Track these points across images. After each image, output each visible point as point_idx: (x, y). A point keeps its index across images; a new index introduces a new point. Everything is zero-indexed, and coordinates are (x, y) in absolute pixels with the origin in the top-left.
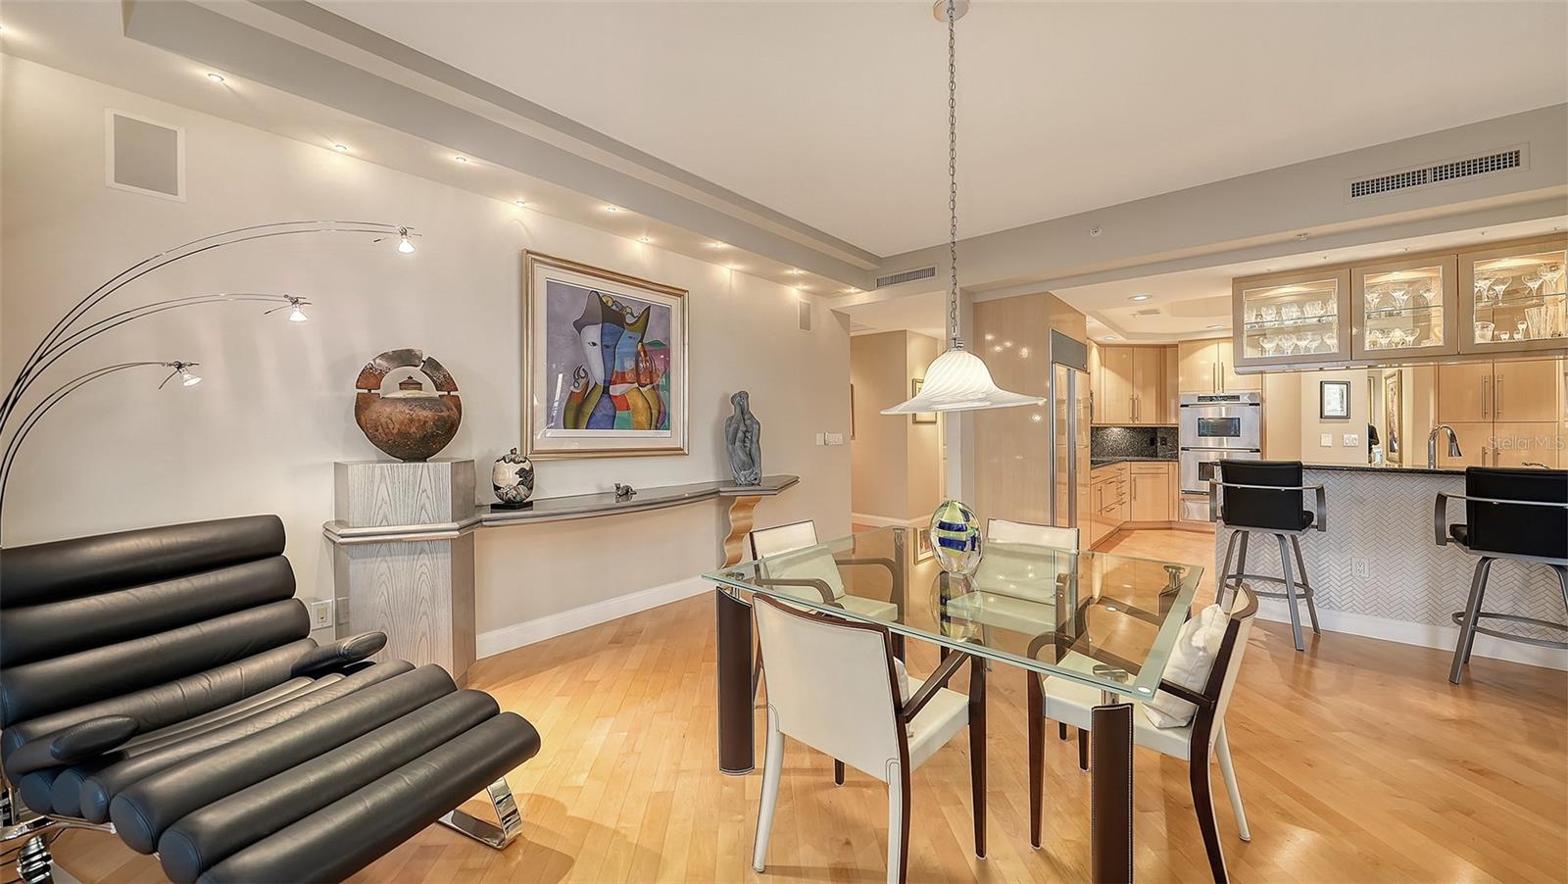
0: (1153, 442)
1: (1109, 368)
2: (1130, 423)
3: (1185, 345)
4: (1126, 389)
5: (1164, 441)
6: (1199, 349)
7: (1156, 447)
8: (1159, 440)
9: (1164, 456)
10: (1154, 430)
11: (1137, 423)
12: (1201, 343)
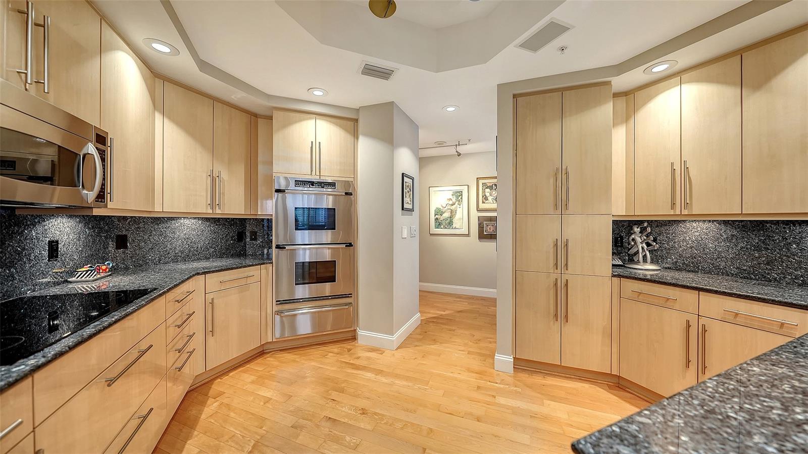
0: (241, 237)
1: (170, 118)
2: (207, 211)
3: (281, 113)
4: (202, 162)
5: (254, 236)
6: (296, 122)
7: (245, 243)
8: (248, 234)
9: (254, 256)
10: (242, 222)
11: (219, 213)
12: (298, 115)
